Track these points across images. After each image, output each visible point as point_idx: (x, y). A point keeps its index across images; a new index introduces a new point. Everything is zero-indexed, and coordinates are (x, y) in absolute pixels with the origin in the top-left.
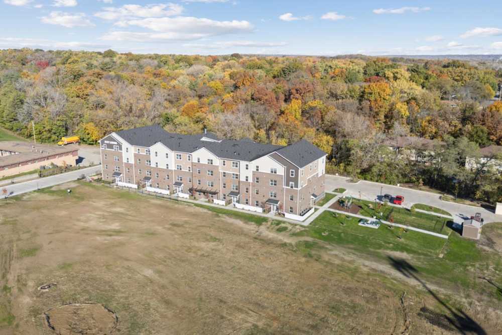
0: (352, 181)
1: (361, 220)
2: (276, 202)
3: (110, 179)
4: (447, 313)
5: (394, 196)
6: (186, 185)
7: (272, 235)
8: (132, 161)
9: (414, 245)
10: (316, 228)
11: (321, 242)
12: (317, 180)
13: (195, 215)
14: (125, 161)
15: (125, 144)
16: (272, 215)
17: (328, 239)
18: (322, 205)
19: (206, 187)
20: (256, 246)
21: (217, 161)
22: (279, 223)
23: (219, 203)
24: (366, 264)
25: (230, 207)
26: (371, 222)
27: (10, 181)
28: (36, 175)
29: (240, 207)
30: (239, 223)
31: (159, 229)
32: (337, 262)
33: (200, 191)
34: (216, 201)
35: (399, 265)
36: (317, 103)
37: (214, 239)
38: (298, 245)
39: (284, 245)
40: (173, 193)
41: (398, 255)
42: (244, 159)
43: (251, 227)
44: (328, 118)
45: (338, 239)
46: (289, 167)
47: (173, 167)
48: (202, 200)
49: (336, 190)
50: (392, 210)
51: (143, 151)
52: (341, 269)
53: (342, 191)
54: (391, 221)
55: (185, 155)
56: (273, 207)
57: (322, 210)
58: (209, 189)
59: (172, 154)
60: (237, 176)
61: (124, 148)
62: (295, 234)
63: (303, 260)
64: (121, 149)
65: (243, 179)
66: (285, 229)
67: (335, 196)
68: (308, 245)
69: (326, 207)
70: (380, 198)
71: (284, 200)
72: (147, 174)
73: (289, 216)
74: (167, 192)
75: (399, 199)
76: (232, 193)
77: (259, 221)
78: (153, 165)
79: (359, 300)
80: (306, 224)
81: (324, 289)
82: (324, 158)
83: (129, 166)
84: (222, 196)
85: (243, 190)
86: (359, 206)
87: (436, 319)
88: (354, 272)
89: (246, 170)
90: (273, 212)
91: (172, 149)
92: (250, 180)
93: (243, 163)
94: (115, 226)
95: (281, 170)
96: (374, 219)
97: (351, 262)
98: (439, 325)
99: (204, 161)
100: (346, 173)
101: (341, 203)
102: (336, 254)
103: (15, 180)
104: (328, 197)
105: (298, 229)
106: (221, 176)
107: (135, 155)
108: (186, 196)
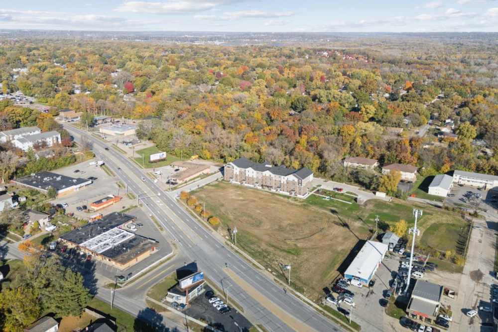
0: (325, 181)
1: (324, 197)
2: (294, 191)
3: (228, 180)
4: (341, 222)
5: (339, 188)
6: (260, 183)
7: (293, 202)
8: (238, 173)
9: (339, 205)
10: (308, 200)
11: (308, 204)
12: (309, 183)
13: (266, 195)
14: (235, 173)
15: (235, 167)
16: (293, 195)
17: (311, 204)
18: (311, 192)
19: (268, 184)
20: (288, 205)
21: (273, 175)
22: (295, 198)
23: (273, 190)
24: (322, 211)
25: (277, 192)
26: (327, 198)
27: (193, 181)
28: (200, 178)
29: (281, 192)
30: (282, 198)
31: (256, 199)
32: (313, 210)
33: (266, 186)
34: (272, 190)
35: (333, 212)
36: (315, 138)
37: (274, 203)
38: (301, 205)
39: (297, 205)
40: (255, 186)
41: (333, 208)
42: (283, 175)
43: (286, 199)
44: (319, 147)
45: (315, 204)
46: (299, 179)
47: (255, 177)
48: (266, 189)
49: (317, 186)
50: (336, 194)
51: (243, 170)
52: (314, 212)
53: (320, 186)
54: (335, 198)
55: (260, 172)
56: (293, 193)
57: (311, 193)
58: (270, 185)
59: (255, 172)
60: (280, 181)
61: (235, 168)
62: (300, 202)
63: (303, 209)
64: (233, 168)
65: (282, 182)
66: (297, 200)
67: (316, 188)
68: (305, 205)
69: (312, 193)
70: (334, 189)
71: (297, 190)
72: (244, 179)
73: (299, 196)
74: (253, 186)
75: (340, 190)
76: (278, 187)
77: (288, 197)
78: (247, 175)
79: (317, 219)
80: (305, 198)
81: (308, 216)
82: (312, 174)
83: (236, 176)
84: (274, 188)
85: (282, 186)
86: (325, 192)
87: (337, 224)
88: (318, 213)
89: (284, 179)
90: (293, 194)
91: (255, 170)
92: (285, 183)
93: (282, 177)
94: (241, 198)
95: (296, 180)
96: (328, 197)
97: (317, 210)
98: (338, 225)
99: (267, 175)
100: (324, 177)
101: (318, 191)
102: (314, 208)
103: (195, 180)
104: (314, 188)
105: (301, 200)
106: (274, 181)
107: (239, 171)
108: (260, 188)
